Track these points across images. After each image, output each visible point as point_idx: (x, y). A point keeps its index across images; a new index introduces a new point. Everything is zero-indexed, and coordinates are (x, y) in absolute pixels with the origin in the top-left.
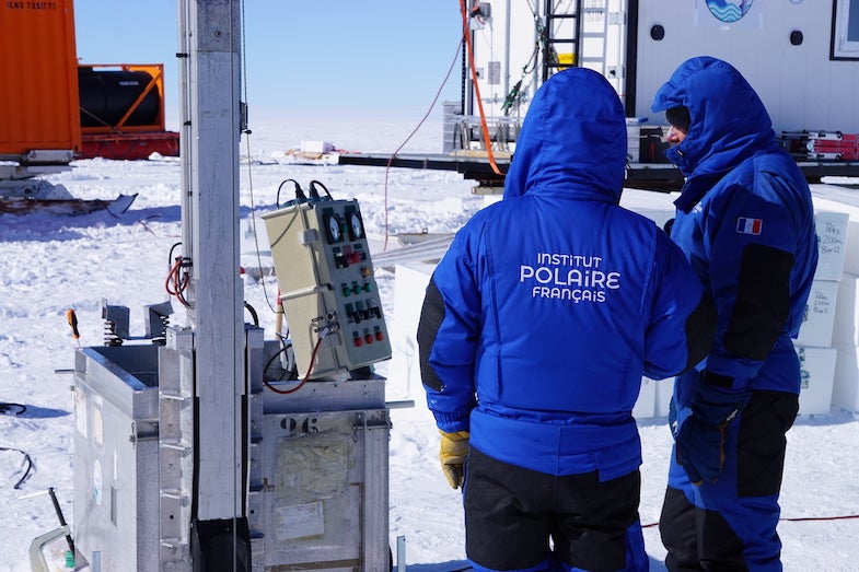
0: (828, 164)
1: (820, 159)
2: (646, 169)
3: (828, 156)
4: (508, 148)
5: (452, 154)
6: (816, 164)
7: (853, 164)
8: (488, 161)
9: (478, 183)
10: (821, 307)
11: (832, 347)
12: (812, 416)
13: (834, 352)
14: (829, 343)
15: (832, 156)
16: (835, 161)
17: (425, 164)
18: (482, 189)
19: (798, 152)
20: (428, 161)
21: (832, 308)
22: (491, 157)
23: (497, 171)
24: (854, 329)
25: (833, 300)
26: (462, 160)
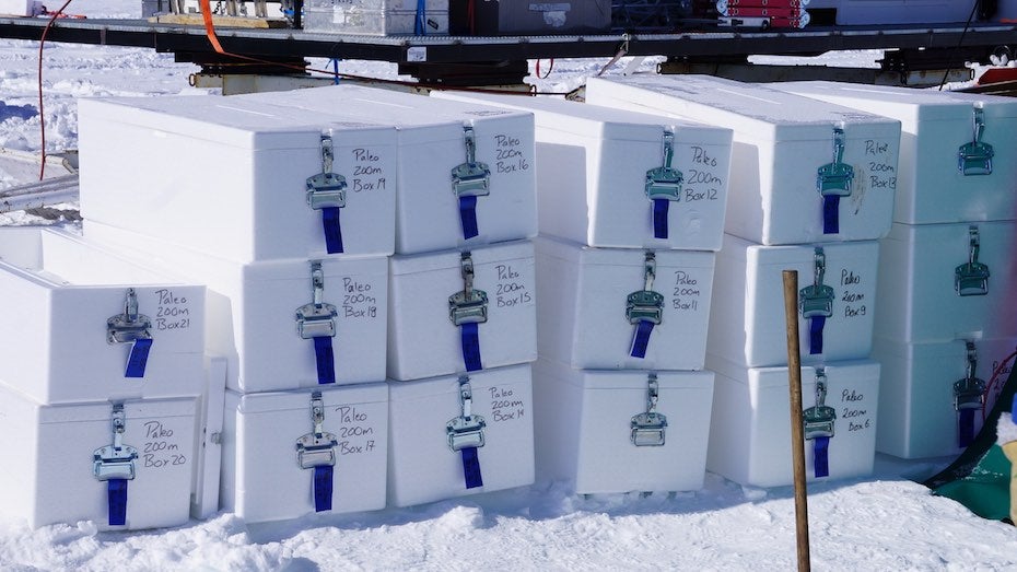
0: (749, 36)
1: (736, 27)
2: (458, 45)
3: (748, 22)
4: (243, 11)
5: (153, 20)
6: (730, 35)
7: (788, 35)
8: (204, 32)
9: (199, 69)
10: (685, 300)
11: (707, 369)
12: (672, 494)
13: (710, 378)
14: (700, 363)
15: (756, 22)
16: (760, 30)
17: (103, 36)
18: (207, 77)
19: (705, 15)
20: (107, 31)
21: (705, 301)
22: (209, 24)
23: (218, 48)
24: (745, 334)
25: (706, 286)
26: (162, 30)
